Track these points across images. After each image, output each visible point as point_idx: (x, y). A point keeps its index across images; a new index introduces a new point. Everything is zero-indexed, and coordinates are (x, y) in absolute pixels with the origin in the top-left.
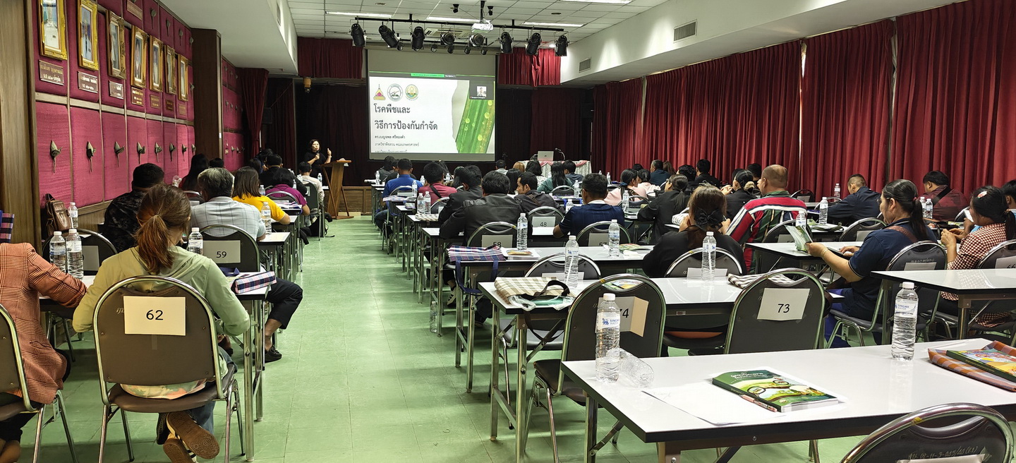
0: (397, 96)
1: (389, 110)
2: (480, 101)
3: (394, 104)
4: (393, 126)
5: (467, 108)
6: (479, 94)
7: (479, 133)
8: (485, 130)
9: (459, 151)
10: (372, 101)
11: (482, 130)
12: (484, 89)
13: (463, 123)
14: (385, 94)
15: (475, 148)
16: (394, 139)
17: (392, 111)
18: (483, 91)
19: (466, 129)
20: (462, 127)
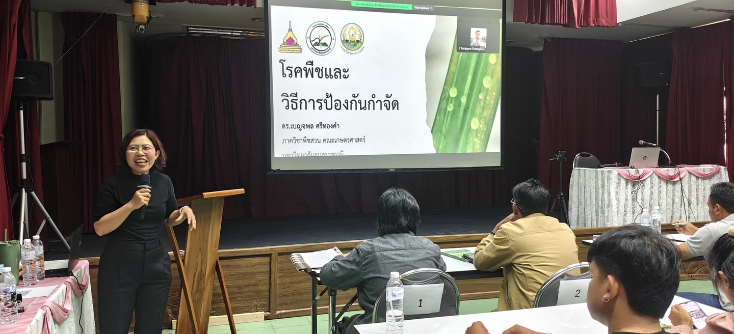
0: (325, 44)
1: (309, 72)
2: (475, 55)
3: (320, 61)
4: (317, 105)
5: (453, 68)
6: (474, 42)
7: (473, 115)
8: (483, 108)
9: (437, 150)
10: (276, 55)
11: (478, 110)
12: (483, 32)
13: (445, 98)
14: (301, 41)
15: (466, 143)
16: (319, 130)
17: (315, 74)
18: (480, 37)
19: (450, 108)
20: (444, 106)
